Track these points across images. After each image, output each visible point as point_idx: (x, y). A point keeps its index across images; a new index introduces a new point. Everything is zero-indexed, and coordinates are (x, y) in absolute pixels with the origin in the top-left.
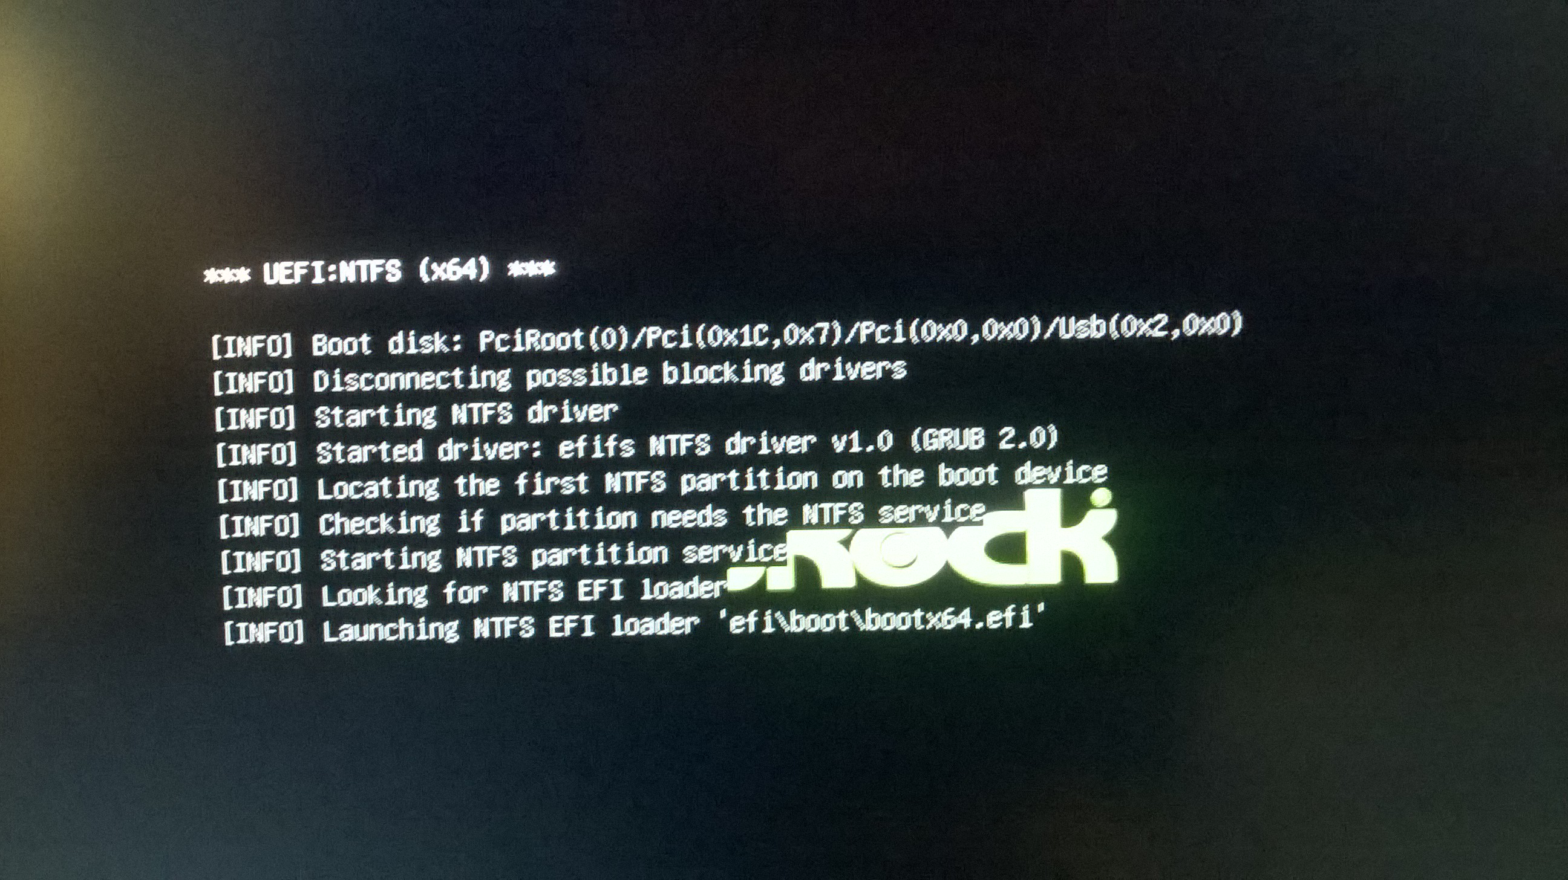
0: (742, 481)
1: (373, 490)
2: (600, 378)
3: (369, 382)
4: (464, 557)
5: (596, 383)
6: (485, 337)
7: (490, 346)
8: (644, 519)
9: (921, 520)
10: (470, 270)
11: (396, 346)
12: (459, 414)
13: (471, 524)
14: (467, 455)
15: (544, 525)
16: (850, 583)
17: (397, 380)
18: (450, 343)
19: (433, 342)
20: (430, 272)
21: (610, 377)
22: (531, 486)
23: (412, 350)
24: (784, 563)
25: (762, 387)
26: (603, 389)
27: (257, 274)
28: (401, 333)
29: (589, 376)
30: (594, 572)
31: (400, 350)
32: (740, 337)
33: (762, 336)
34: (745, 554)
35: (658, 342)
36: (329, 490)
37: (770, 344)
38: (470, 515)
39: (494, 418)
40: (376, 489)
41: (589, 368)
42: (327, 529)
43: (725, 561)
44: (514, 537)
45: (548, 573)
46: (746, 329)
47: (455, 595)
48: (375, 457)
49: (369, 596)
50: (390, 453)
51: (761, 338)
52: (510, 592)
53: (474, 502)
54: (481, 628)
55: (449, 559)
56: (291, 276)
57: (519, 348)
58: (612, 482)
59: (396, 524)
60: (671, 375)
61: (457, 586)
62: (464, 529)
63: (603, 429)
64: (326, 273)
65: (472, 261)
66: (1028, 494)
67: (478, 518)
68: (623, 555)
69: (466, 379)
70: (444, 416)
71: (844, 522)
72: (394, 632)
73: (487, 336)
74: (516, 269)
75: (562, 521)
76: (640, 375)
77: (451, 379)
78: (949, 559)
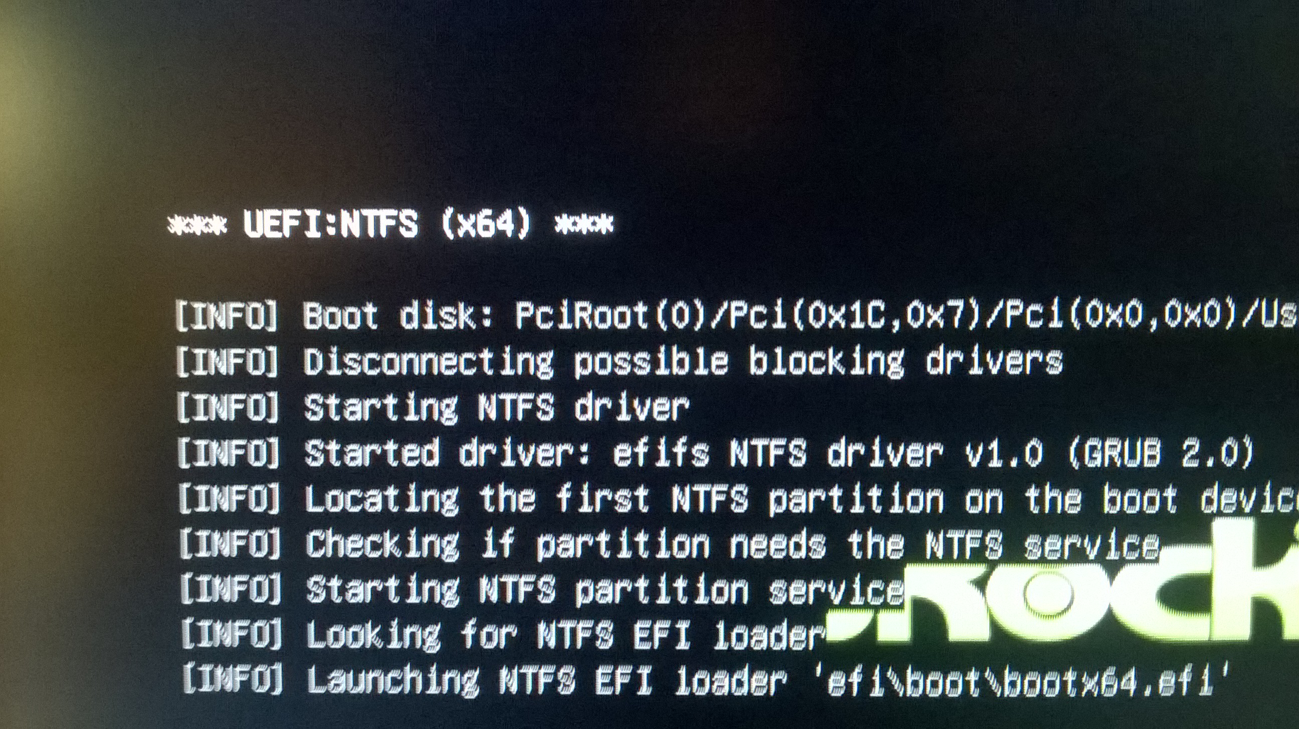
0: (847, 501)
1: (374, 501)
2: (669, 365)
3: (374, 364)
4: (488, 589)
5: (662, 371)
6: (523, 310)
7: (530, 322)
8: (720, 546)
9: (1078, 556)
10: (506, 223)
11: (410, 317)
12: (486, 407)
13: (498, 547)
14: (494, 460)
15: (591, 551)
16: (982, 634)
17: (410, 362)
18: (477, 317)
19: (457, 317)
20: (455, 225)
21: (681, 363)
22: (576, 501)
23: (430, 326)
24: (901, 607)
25: (877, 380)
26: (671, 378)
27: (235, 224)
28: (416, 303)
29: (655, 363)
30: (654, 612)
31: (415, 325)
32: (849, 317)
33: (877, 315)
34: (849, 593)
35: (743, 321)
36: (319, 500)
37: (888, 326)
38: (498, 535)
39: (530, 414)
40: (379, 499)
41: (654, 352)
42: (316, 549)
43: (823, 603)
44: (555, 565)
45: (595, 612)
46: (856, 307)
47: (476, 638)
48: (378, 460)
49: (368, 635)
50: (398, 455)
51: (876, 319)
52: (546, 635)
53: (501, 520)
54: (508, 680)
55: (468, 591)
56: (279, 228)
57: (565, 325)
58: (680, 499)
59: (404, 545)
60: (759, 363)
61: (479, 626)
62: (490, 554)
63: (671, 430)
64: (322, 224)
65: (508, 214)
66: (1218, 525)
67: (507, 540)
68: (691, 592)
69: (497, 363)
70: (467, 409)
71: (978, 556)
72: (396, 682)
73: (525, 309)
74: (564, 224)
75: (614, 546)
76: (720, 361)
77: (479, 363)
78: (1112, 606)
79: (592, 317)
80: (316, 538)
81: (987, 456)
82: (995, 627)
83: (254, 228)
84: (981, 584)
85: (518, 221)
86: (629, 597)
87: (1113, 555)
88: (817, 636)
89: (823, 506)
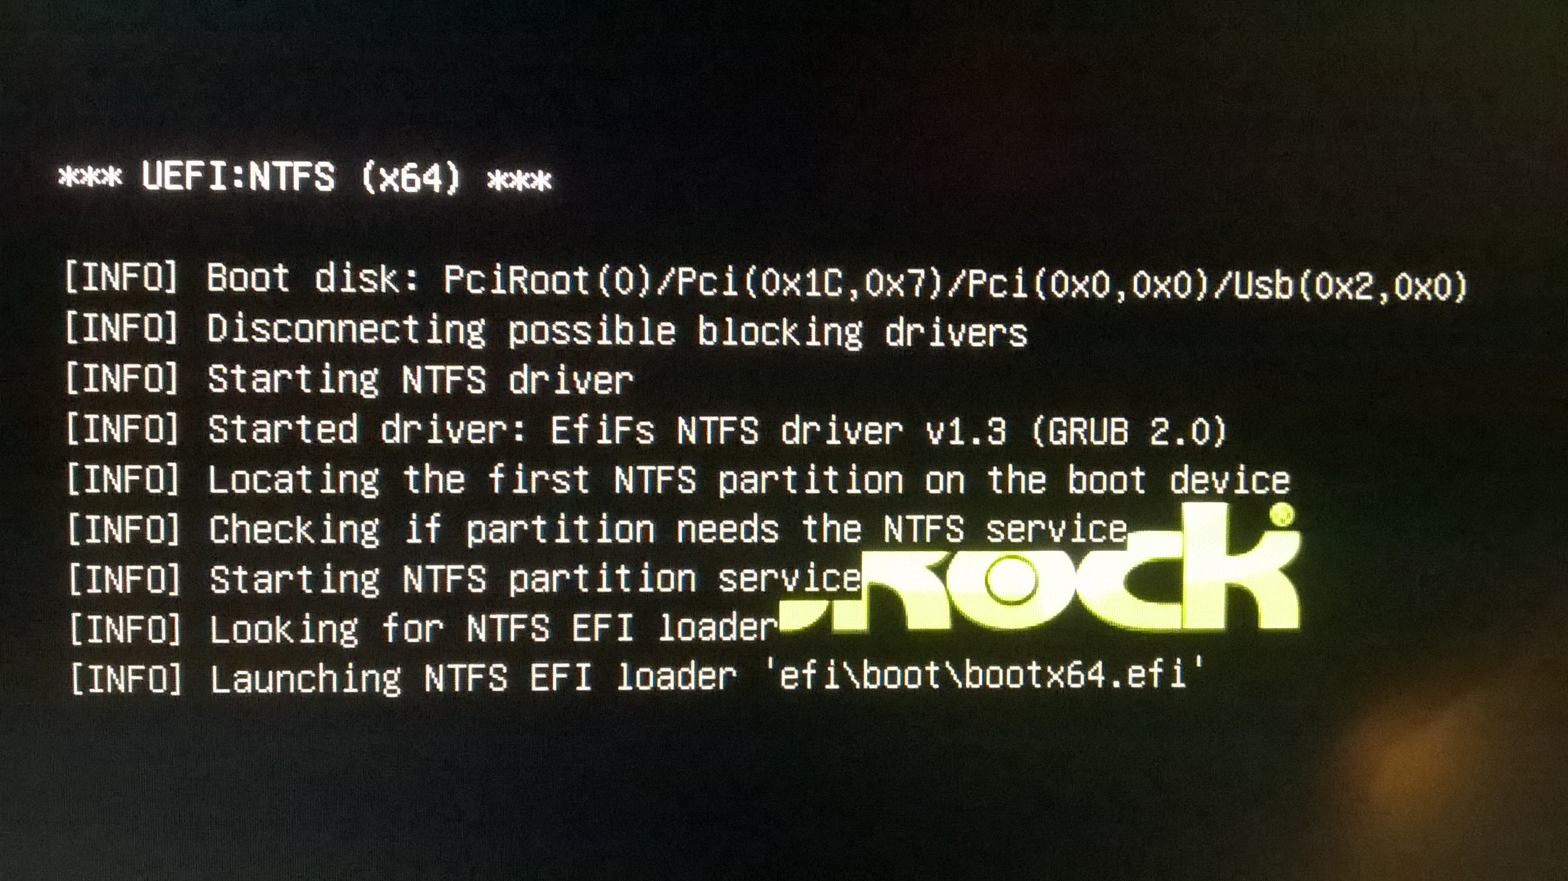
0: (801, 482)
2: (611, 336)
4: (412, 579)
6: (452, 274)
7: (458, 286)
8: (666, 530)
9: (1042, 541)
10: (433, 177)
11: (325, 280)
12: (411, 379)
13: (424, 533)
14: (419, 437)
15: (526, 536)
16: (942, 622)
17: (326, 330)
18: (401, 280)
19: (378, 280)
20: (376, 179)
21: (624, 333)
22: (510, 481)
23: (348, 289)
24: (857, 596)
25: (835, 353)
26: (616, 349)
27: (132, 176)
28: (332, 264)
29: (596, 333)
30: (594, 603)
31: (331, 288)
32: (805, 285)
33: (834, 282)
34: (804, 580)
35: (692, 288)
36: (223, 481)
37: (846, 295)
38: (423, 520)
39: (460, 387)
40: (290, 480)
41: (595, 321)
42: (219, 535)
43: (776, 592)
44: (487, 553)
45: (530, 602)
46: (813, 273)
47: (399, 631)
48: (290, 437)
49: (279, 630)
50: (312, 431)
51: (833, 288)
52: (476, 628)
53: (428, 503)
54: (434, 678)
55: (390, 581)
56: (181, 180)
57: (499, 290)
58: (623, 479)
59: (317, 531)
60: (708, 334)
61: (400, 620)
62: (414, 540)
63: (612, 405)
64: (228, 176)
65: (435, 168)
66: (1187, 508)
67: (433, 525)
68: (635, 580)
69: (423, 331)
70: (390, 382)
71: (938, 542)
73: (454, 272)
74: (497, 180)
75: (551, 531)
78: (1078, 592)
79: (528, 282)
80: (219, 523)
81: (949, 433)
82: (956, 615)
83: (153, 180)
84: (940, 571)
85: (446, 176)
86: (568, 586)
87: (1078, 539)
88: (770, 626)
89: (776, 487)
